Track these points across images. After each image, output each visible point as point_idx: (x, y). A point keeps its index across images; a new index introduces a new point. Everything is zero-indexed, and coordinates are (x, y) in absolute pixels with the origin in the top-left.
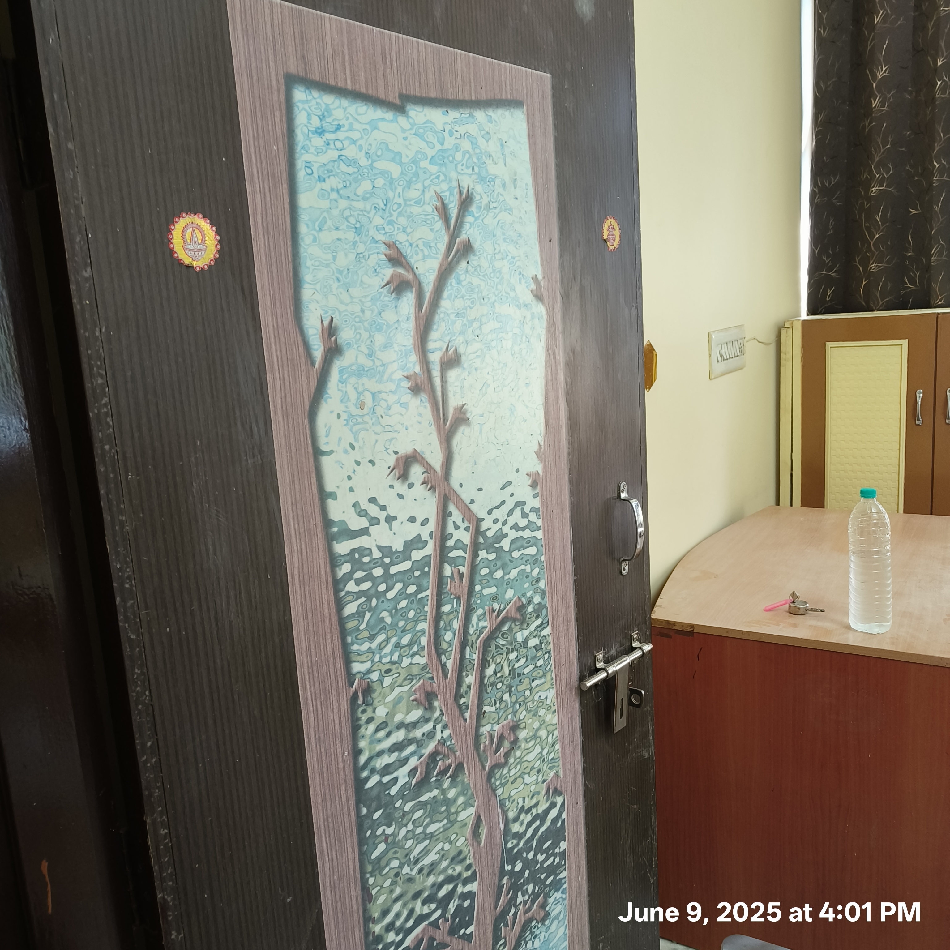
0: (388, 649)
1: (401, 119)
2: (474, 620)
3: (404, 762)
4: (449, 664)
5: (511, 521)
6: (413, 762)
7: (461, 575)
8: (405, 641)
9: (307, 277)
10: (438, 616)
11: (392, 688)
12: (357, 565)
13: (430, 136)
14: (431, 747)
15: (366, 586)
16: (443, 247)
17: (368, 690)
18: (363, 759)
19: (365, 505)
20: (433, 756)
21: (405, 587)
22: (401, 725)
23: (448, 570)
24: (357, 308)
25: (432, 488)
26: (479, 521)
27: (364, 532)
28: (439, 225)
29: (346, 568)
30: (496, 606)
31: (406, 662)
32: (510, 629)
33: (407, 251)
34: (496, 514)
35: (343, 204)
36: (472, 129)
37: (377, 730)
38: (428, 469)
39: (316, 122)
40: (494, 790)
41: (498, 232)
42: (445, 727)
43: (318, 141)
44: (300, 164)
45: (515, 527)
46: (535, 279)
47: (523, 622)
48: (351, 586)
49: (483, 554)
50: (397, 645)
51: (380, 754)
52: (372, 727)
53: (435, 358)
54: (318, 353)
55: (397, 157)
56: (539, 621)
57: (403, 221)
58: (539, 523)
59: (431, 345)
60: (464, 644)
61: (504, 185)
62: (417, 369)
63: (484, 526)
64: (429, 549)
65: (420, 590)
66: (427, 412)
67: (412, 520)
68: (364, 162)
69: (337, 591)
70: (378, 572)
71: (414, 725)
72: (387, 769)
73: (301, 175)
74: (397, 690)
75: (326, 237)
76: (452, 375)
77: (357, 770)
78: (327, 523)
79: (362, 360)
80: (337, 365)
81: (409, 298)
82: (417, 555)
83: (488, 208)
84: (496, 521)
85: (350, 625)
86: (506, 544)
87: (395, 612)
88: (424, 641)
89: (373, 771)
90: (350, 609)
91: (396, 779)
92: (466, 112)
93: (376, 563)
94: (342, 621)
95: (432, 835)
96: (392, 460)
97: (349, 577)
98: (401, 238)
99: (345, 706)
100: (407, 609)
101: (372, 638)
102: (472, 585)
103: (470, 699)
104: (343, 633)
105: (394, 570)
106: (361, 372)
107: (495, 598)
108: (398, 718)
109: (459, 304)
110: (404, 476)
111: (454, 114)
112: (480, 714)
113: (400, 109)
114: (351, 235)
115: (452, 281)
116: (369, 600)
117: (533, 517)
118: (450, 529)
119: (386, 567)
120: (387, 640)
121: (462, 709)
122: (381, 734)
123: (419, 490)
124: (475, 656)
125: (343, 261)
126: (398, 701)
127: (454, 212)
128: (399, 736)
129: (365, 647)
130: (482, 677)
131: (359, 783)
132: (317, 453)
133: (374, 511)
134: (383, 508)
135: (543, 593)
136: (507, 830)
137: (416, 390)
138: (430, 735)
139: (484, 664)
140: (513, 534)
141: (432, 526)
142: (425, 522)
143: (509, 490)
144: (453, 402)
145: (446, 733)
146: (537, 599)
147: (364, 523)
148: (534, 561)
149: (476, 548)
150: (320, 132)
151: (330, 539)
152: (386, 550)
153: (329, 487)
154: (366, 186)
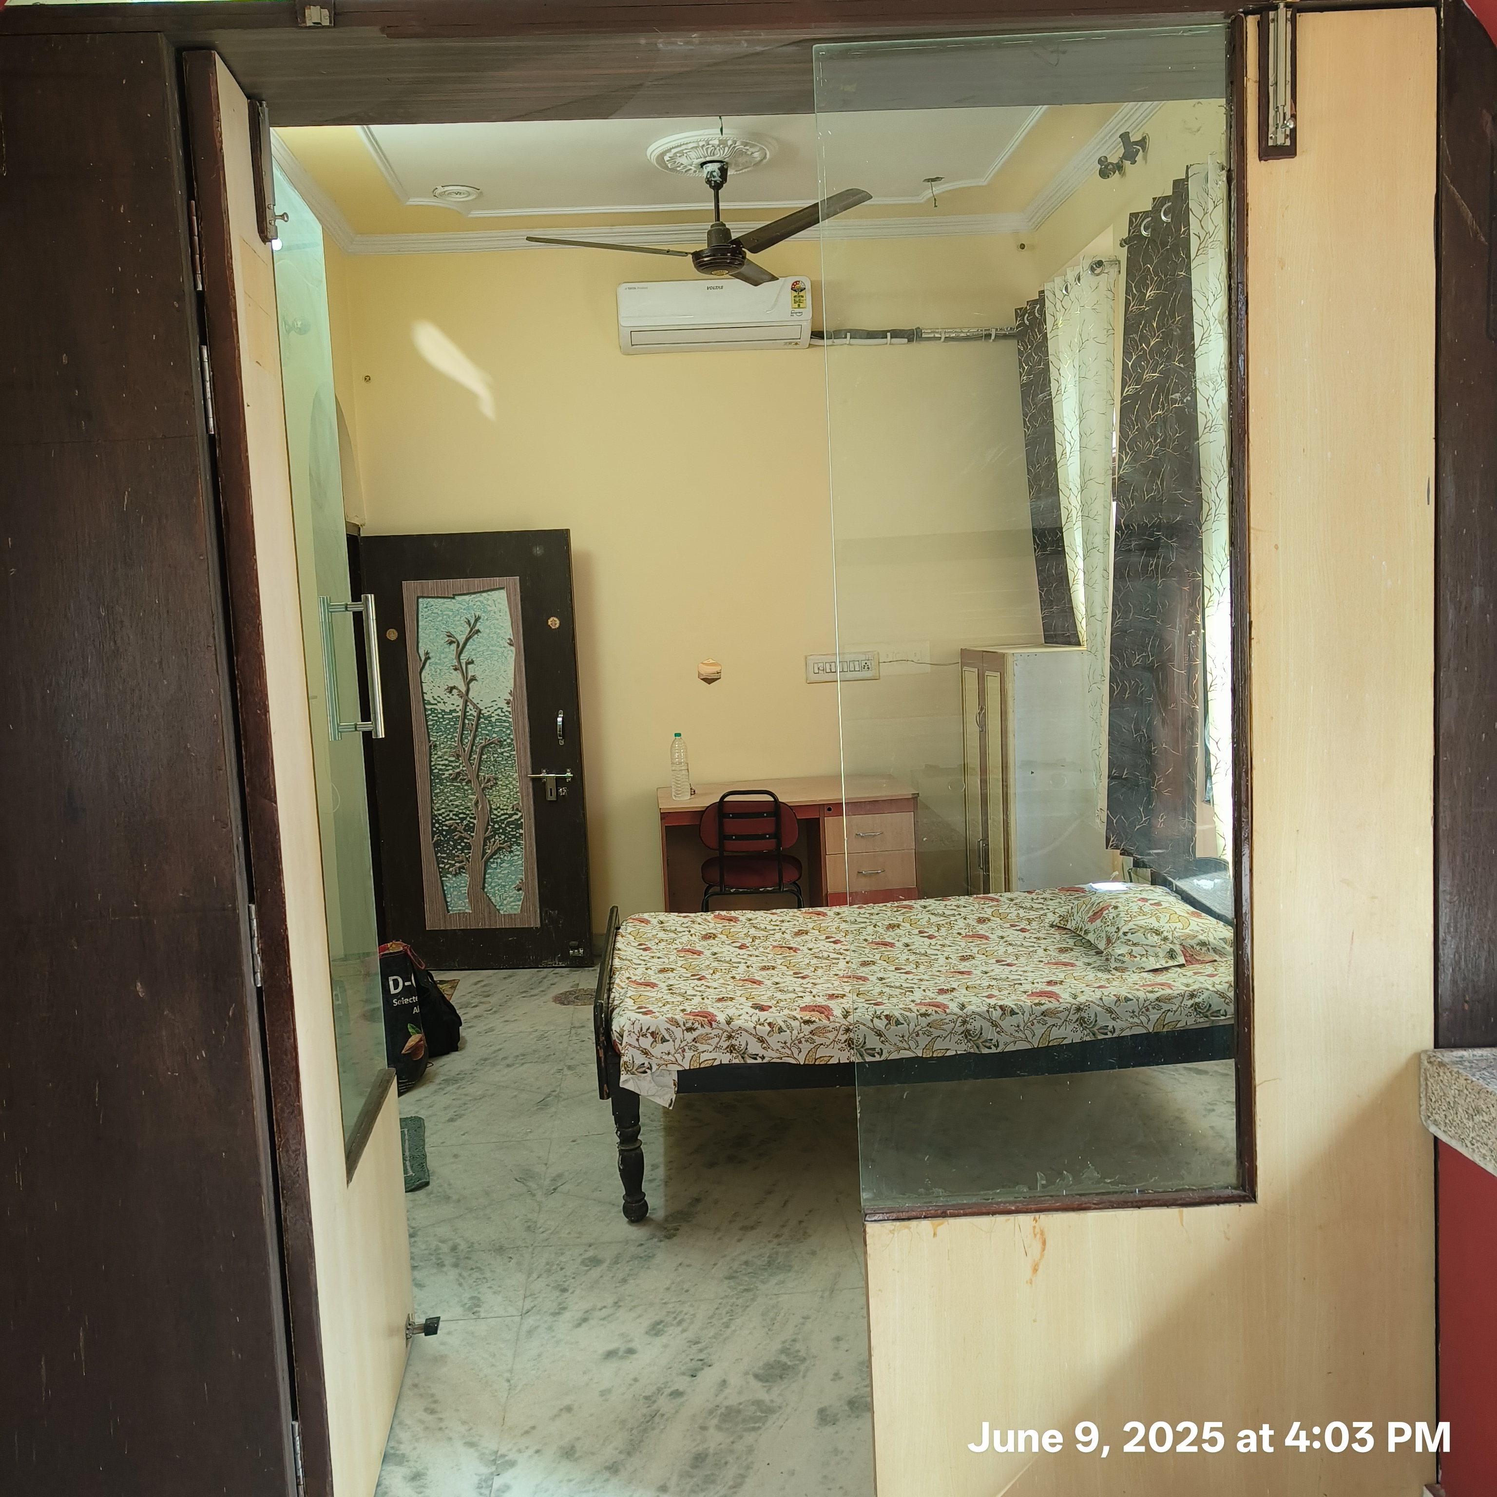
0: (443, 737)
1: (453, 601)
2: (478, 739)
3: (448, 770)
4: (466, 749)
5: (496, 713)
6: (451, 772)
7: (472, 725)
8: (449, 737)
9: (421, 641)
10: (462, 734)
11: (444, 748)
12: (433, 712)
13: (464, 603)
14: (458, 770)
15: (436, 718)
16: (468, 632)
17: (435, 746)
18: (433, 764)
19: (436, 697)
20: (459, 773)
21: (450, 722)
22: (446, 760)
23: (467, 721)
24: (436, 648)
25: (461, 697)
26: (481, 710)
27: (436, 704)
28: (467, 626)
29: (429, 712)
30: (488, 738)
31: (449, 743)
32: (494, 747)
33: (454, 633)
34: (488, 709)
35: (432, 623)
36: (481, 599)
37: (438, 757)
38: (460, 691)
39: (425, 606)
40: (485, 795)
41: (492, 626)
42: (464, 767)
43: (426, 610)
44: (420, 615)
45: (498, 715)
46: (510, 639)
47: (501, 746)
48: (430, 717)
49: (482, 720)
50: (446, 737)
51: (439, 764)
52: (436, 756)
53: (463, 662)
54: (423, 659)
55: (452, 610)
56: (510, 748)
57: (453, 626)
58: (511, 716)
59: (461, 658)
60: (473, 745)
61: (495, 613)
62: (456, 664)
63: (482, 712)
64: (460, 714)
65: (455, 724)
66: (460, 676)
67: (453, 704)
68: (439, 612)
69: (426, 718)
70: (440, 716)
71: (452, 761)
72: (440, 770)
73: (420, 618)
74: (445, 750)
75: (427, 632)
76: (470, 666)
77: (431, 766)
78: (424, 700)
79: (437, 661)
80: (429, 661)
81: (455, 645)
82: (454, 714)
83: (487, 619)
84: (489, 711)
85: (430, 727)
86: (493, 720)
87: (446, 728)
88: (456, 739)
89: (436, 768)
90: (430, 723)
91: (444, 774)
92: (478, 595)
93: (439, 713)
94: (427, 726)
95: (457, 797)
96: (446, 687)
97: (430, 715)
98: (452, 631)
99: (428, 748)
100: (450, 728)
101: (437, 733)
102: (477, 728)
103: (476, 762)
104: (428, 729)
105: (445, 716)
106: (436, 664)
107: (487, 735)
108: (446, 757)
109: (474, 647)
110: (450, 692)
111: (473, 596)
112: (479, 769)
113: (453, 598)
114: (435, 630)
115: (471, 640)
116: (437, 722)
117: (507, 713)
118: (468, 710)
119: (443, 715)
120: (443, 735)
121: (472, 764)
122: (439, 759)
123: (456, 697)
124: (478, 750)
125: (431, 637)
126: (446, 752)
127: (472, 622)
128: (447, 762)
129: (435, 734)
130: (481, 758)
131: (431, 770)
132: (421, 682)
133: (439, 699)
134: (442, 699)
135: (512, 740)
136: (491, 811)
137: (456, 669)
138: (458, 767)
139: (482, 754)
140: (497, 717)
141: (461, 707)
142: (458, 706)
143: (495, 703)
144: (470, 674)
145: (464, 769)
146: (509, 741)
147: (436, 702)
148: (508, 728)
149: (479, 718)
150: (426, 607)
151: (424, 704)
152: (443, 711)
153: (424, 691)
154: (441, 618)
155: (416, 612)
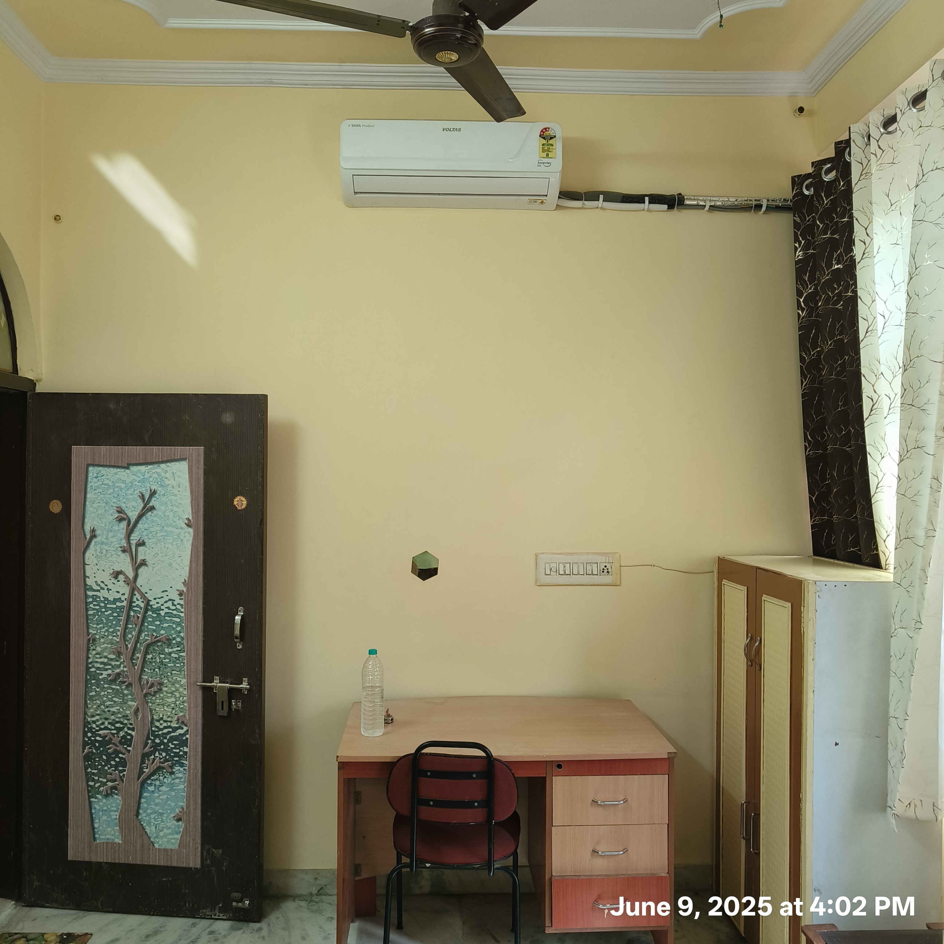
0: (104, 630)
1: (127, 471)
2: (143, 635)
3: (106, 670)
4: (129, 646)
5: (166, 605)
6: (109, 672)
7: (138, 617)
8: (111, 630)
9: (87, 516)
10: (126, 628)
11: (104, 643)
12: (95, 600)
13: (139, 475)
14: (118, 671)
15: (97, 607)
16: (141, 508)
17: (94, 640)
18: (90, 661)
19: (99, 583)
20: (119, 674)
21: (113, 613)
22: (106, 657)
23: (132, 614)
24: (104, 525)
25: (128, 584)
26: (149, 601)
27: (99, 591)
28: (140, 501)
29: (91, 600)
30: (155, 634)
31: (110, 637)
32: (161, 645)
33: (125, 509)
34: (158, 600)
35: (102, 496)
36: (159, 470)
37: (96, 654)
38: (127, 577)
39: (95, 475)
40: (147, 703)
41: (169, 503)
42: (125, 667)
43: (95, 480)
44: (89, 486)
45: (168, 608)
46: (188, 519)
47: (169, 645)
48: (91, 606)
49: (150, 613)
50: (107, 630)
51: (97, 662)
52: (94, 652)
53: (133, 542)
54: (88, 537)
55: (124, 482)
56: (179, 649)
57: (124, 500)
58: (183, 610)
59: (131, 538)
60: (137, 642)
61: (173, 487)
62: (125, 545)
63: (151, 603)
64: (125, 604)
65: (119, 616)
66: (128, 559)
67: (118, 592)
68: (111, 484)
69: (86, 606)
70: (102, 605)
71: (112, 660)
72: (98, 668)
73: (89, 489)
74: (106, 645)
75: (95, 505)
76: (140, 549)
77: (87, 663)
78: (85, 585)
79: (103, 540)
80: (94, 540)
81: (124, 524)
82: (118, 604)
83: (164, 495)
84: (158, 603)
85: (90, 617)
86: (162, 613)
87: (107, 619)
88: (119, 633)
89: (93, 666)
90: (91, 612)
91: (102, 674)
92: (156, 465)
93: (102, 602)
94: (87, 615)
95: (115, 702)
96: (112, 572)
97: (91, 603)
98: (123, 506)
99: (85, 641)
100: (113, 620)
101: (98, 624)
102: (143, 622)
103: (139, 662)
104: (87, 619)
105: (108, 606)
106: (102, 543)
107: (154, 631)
108: (105, 654)
109: (146, 526)
110: (116, 577)
111: (150, 467)
112: (142, 671)
113: (127, 468)
114: (104, 505)
115: (144, 518)
116: (98, 612)
117: (179, 607)
118: (135, 600)
119: (106, 604)
120: (104, 627)
121: (134, 665)
122: (98, 656)
123: (122, 583)
124: (142, 648)
125: (100, 512)
126: (105, 648)
127: (147, 497)
128: (106, 660)
129: (95, 626)
130: (145, 658)
131: (88, 668)
132: (84, 564)
133: (102, 585)
134: (106, 585)
135: (182, 639)
136: (152, 723)
137: (124, 551)
138: (119, 666)
139: (146, 653)
140: (167, 610)
141: (126, 596)
142: (123, 594)
143: (166, 593)
144: (140, 557)
145: (125, 669)
146: (178, 639)
147: (99, 588)
148: (179, 624)
149: (146, 611)
150: (96, 477)
151: (86, 590)
152: (106, 599)
153: (87, 575)
154: (112, 491)
155: (83, 482)
